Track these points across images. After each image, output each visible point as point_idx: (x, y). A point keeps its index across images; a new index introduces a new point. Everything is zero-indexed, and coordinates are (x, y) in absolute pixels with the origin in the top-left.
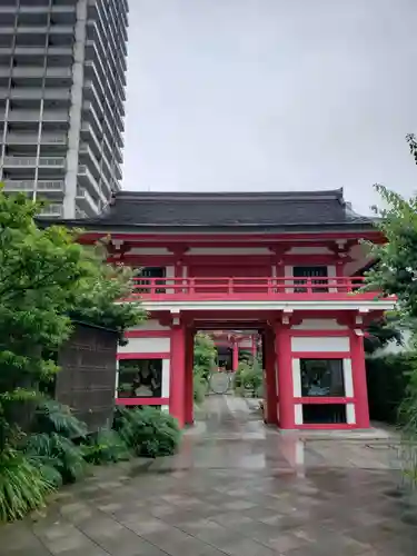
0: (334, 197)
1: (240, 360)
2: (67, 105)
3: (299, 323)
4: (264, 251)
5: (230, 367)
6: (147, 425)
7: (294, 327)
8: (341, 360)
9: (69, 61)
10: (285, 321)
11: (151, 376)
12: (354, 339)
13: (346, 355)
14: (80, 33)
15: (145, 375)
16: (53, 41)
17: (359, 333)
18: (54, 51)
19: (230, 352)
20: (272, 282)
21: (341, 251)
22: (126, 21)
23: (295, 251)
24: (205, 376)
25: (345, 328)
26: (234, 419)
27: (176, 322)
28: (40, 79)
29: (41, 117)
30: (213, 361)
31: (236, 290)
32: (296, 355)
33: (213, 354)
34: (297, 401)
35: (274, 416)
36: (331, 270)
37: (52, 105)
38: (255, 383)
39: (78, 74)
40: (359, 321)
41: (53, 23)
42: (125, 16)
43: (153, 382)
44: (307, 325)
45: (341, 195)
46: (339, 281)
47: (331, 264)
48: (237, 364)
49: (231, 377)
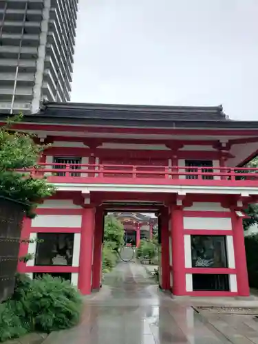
0: (215, 111)
1: (141, 238)
2: (33, 70)
3: (190, 205)
4: (162, 147)
5: (134, 243)
6: (44, 296)
7: (186, 209)
8: (225, 237)
9: (36, 44)
10: (179, 203)
11: (66, 248)
12: (236, 219)
13: (228, 233)
14: (45, 27)
15: (61, 247)
16: (26, 31)
17: (240, 214)
18: (27, 37)
19: (134, 233)
20: (169, 170)
21: (224, 148)
22: (75, 25)
23: (187, 148)
24: (116, 249)
25: (228, 210)
26: (135, 283)
27: (87, 201)
28: (17, 54)
29: (16, 77)
30: (122, 238)
31: (139, 175)
32: (187, 232)
33: (122, 233)
34: (188, 271)
35: (168, 283)
36: (216, 163)
37: (23, 70)
38: (151, 254)
39: (42, 52)
40: (240, 204)
41: (27, 20)
42: (74, 22)
43: (68, 252)
44: (196, 207)
45: (221, 110)
46: (222, 170)
47: (215, 159)
48: (139, 241)
49: (135, 250)
